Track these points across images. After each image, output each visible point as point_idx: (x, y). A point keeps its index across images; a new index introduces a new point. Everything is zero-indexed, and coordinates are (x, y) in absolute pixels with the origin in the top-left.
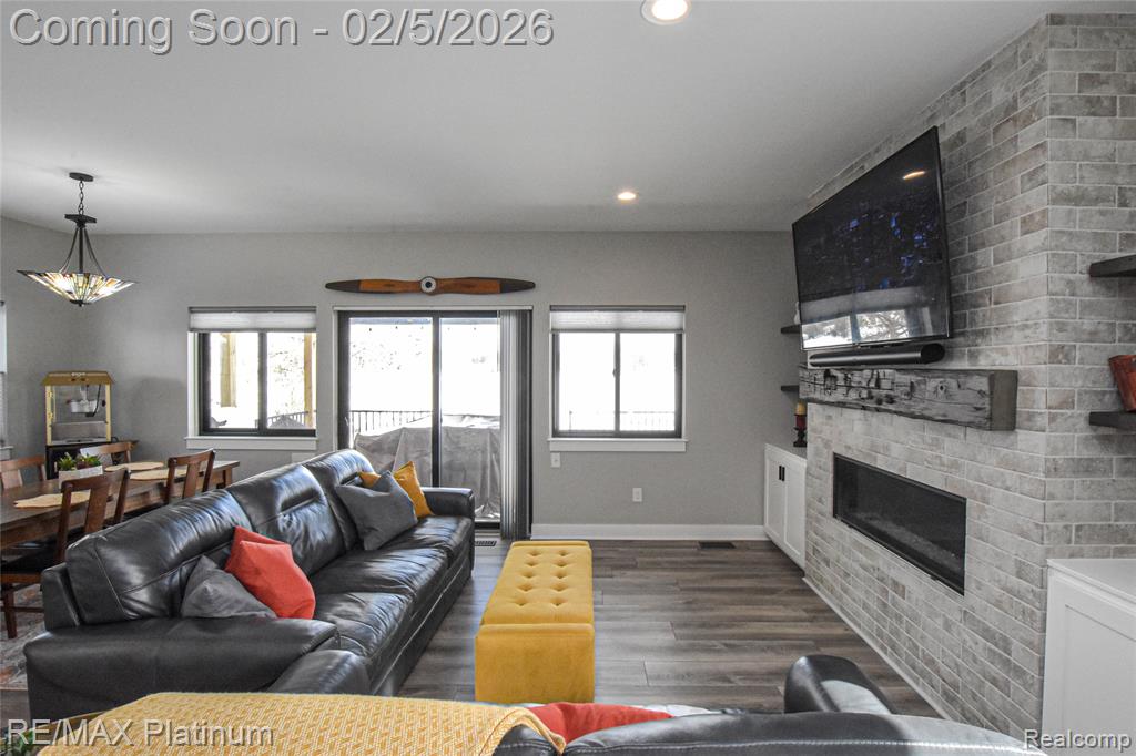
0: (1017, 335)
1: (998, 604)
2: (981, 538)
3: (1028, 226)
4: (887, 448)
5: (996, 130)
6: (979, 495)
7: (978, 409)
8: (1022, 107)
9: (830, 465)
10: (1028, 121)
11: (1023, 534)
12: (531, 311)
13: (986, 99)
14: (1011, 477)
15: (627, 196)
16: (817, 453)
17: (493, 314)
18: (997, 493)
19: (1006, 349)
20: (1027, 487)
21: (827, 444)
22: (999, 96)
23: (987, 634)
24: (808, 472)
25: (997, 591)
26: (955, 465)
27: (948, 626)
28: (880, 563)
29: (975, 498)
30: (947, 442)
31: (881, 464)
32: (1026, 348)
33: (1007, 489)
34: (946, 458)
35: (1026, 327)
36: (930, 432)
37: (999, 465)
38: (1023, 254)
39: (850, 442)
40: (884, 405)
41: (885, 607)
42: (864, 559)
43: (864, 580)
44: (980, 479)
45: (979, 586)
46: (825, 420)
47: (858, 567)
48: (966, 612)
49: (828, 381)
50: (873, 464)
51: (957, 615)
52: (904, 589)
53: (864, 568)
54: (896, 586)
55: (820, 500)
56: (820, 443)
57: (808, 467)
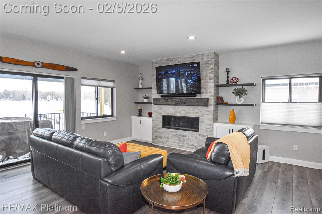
0: (209, 94)
1: (206, 131)
2: (202, 123)
3: (210, 79)
4: (180, 112)
5: (205, 64)
7: (205, 104)
8: (210, 62)
9: (161, 118)
10: (211, 64)
11: (210, 120)
12: (75, 78)
13: (204, 59)
14: (208, 113)
15: (123, 52)
16: (157, 116)
17: (61, 78)
18: (205, 116)
19: (207, 95)
20: (210, 114)
21: (160, 113)
22: (206, 59)
24: (153, 120)
25: (205, 129)
26: (197, 113)
27: (196, 138)
28: (179, 133)
29: (201, 117)
30: (195, 109)
31: (178, 115)
33: (207, 115)
34: (195, 112)
35: (210, 92)
36: (191, 108)
38: (210, 82)
39: (169, 112)
40: (183, 104)
41: (180, 140)
42: (174, 134)
43: (174, 137)
44: (202, 114)
45: (202, 130)
46: (159, 109)
47: (172, 136)
48: (200, 134)
49: (165, 101)
50: (176, 115)
51: (198, 135)
52: (185, 135)
53: (174, 135)
54: (183, 136)
55: (158, 125)
56: (157, 114)
57: (153, 119)
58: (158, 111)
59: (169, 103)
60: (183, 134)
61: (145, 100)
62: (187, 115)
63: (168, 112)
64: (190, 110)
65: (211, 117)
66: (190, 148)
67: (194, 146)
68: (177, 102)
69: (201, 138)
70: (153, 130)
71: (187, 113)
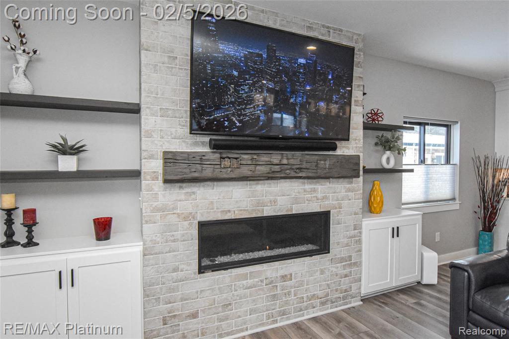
0: (353, 142)
1: (347, 245)
4: (275, 201)
6: (338, 207)
9: (194, 232)
11: (356, 214)
19: (348, 147)
20: (357, 197)
21: (187, 216)
23: (342, 260)
24: (146, 254)
25: (346, 240)
26: (325, 198)
27: (322, 272)
28: (269, 273)
29: (336, 208)
30: (320, 188)
31: (268, 212)
32: (356, 147)
33: (350, 200)
34: (320, 195)
36: (308, 186)
37: (346, 192)
38: (355, 112)
40: (293, 174)
41: (274, 297)
42: (250, 282)
43: (251, 295)
44: (338, 200)
45: (338, 243)
46: (183, 197)
47: (241, 292)
48: (332, 259)
49: (227, 163)
50: (259, 215)
51: (328, 263)
52: (291, 275)
53: (249, 288)
54: (284, 278)
55: (176, 270)
56: (173, 219)
57: (145, 249)
58: (175, 208)
59: (245, 171)
60: (281, 273)
61: (67, 164)
62: (297, 209)
63: (227, 208)
64: (305, 191)
65: (359, 203)
66: (306, 308)
67: (318, 298)
68: (277, 168)
69: (334, 270)
70: (146, 295)
71: (296, 201)
